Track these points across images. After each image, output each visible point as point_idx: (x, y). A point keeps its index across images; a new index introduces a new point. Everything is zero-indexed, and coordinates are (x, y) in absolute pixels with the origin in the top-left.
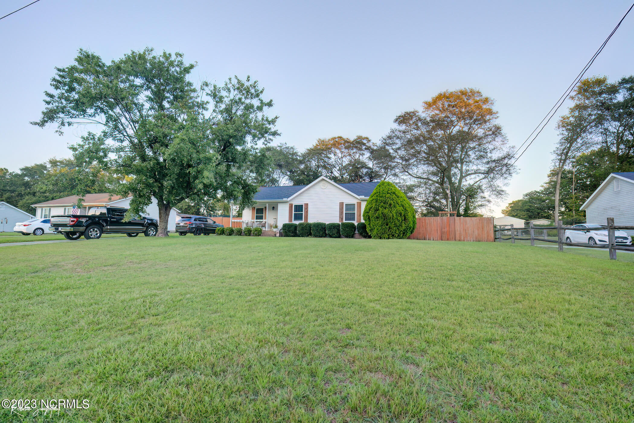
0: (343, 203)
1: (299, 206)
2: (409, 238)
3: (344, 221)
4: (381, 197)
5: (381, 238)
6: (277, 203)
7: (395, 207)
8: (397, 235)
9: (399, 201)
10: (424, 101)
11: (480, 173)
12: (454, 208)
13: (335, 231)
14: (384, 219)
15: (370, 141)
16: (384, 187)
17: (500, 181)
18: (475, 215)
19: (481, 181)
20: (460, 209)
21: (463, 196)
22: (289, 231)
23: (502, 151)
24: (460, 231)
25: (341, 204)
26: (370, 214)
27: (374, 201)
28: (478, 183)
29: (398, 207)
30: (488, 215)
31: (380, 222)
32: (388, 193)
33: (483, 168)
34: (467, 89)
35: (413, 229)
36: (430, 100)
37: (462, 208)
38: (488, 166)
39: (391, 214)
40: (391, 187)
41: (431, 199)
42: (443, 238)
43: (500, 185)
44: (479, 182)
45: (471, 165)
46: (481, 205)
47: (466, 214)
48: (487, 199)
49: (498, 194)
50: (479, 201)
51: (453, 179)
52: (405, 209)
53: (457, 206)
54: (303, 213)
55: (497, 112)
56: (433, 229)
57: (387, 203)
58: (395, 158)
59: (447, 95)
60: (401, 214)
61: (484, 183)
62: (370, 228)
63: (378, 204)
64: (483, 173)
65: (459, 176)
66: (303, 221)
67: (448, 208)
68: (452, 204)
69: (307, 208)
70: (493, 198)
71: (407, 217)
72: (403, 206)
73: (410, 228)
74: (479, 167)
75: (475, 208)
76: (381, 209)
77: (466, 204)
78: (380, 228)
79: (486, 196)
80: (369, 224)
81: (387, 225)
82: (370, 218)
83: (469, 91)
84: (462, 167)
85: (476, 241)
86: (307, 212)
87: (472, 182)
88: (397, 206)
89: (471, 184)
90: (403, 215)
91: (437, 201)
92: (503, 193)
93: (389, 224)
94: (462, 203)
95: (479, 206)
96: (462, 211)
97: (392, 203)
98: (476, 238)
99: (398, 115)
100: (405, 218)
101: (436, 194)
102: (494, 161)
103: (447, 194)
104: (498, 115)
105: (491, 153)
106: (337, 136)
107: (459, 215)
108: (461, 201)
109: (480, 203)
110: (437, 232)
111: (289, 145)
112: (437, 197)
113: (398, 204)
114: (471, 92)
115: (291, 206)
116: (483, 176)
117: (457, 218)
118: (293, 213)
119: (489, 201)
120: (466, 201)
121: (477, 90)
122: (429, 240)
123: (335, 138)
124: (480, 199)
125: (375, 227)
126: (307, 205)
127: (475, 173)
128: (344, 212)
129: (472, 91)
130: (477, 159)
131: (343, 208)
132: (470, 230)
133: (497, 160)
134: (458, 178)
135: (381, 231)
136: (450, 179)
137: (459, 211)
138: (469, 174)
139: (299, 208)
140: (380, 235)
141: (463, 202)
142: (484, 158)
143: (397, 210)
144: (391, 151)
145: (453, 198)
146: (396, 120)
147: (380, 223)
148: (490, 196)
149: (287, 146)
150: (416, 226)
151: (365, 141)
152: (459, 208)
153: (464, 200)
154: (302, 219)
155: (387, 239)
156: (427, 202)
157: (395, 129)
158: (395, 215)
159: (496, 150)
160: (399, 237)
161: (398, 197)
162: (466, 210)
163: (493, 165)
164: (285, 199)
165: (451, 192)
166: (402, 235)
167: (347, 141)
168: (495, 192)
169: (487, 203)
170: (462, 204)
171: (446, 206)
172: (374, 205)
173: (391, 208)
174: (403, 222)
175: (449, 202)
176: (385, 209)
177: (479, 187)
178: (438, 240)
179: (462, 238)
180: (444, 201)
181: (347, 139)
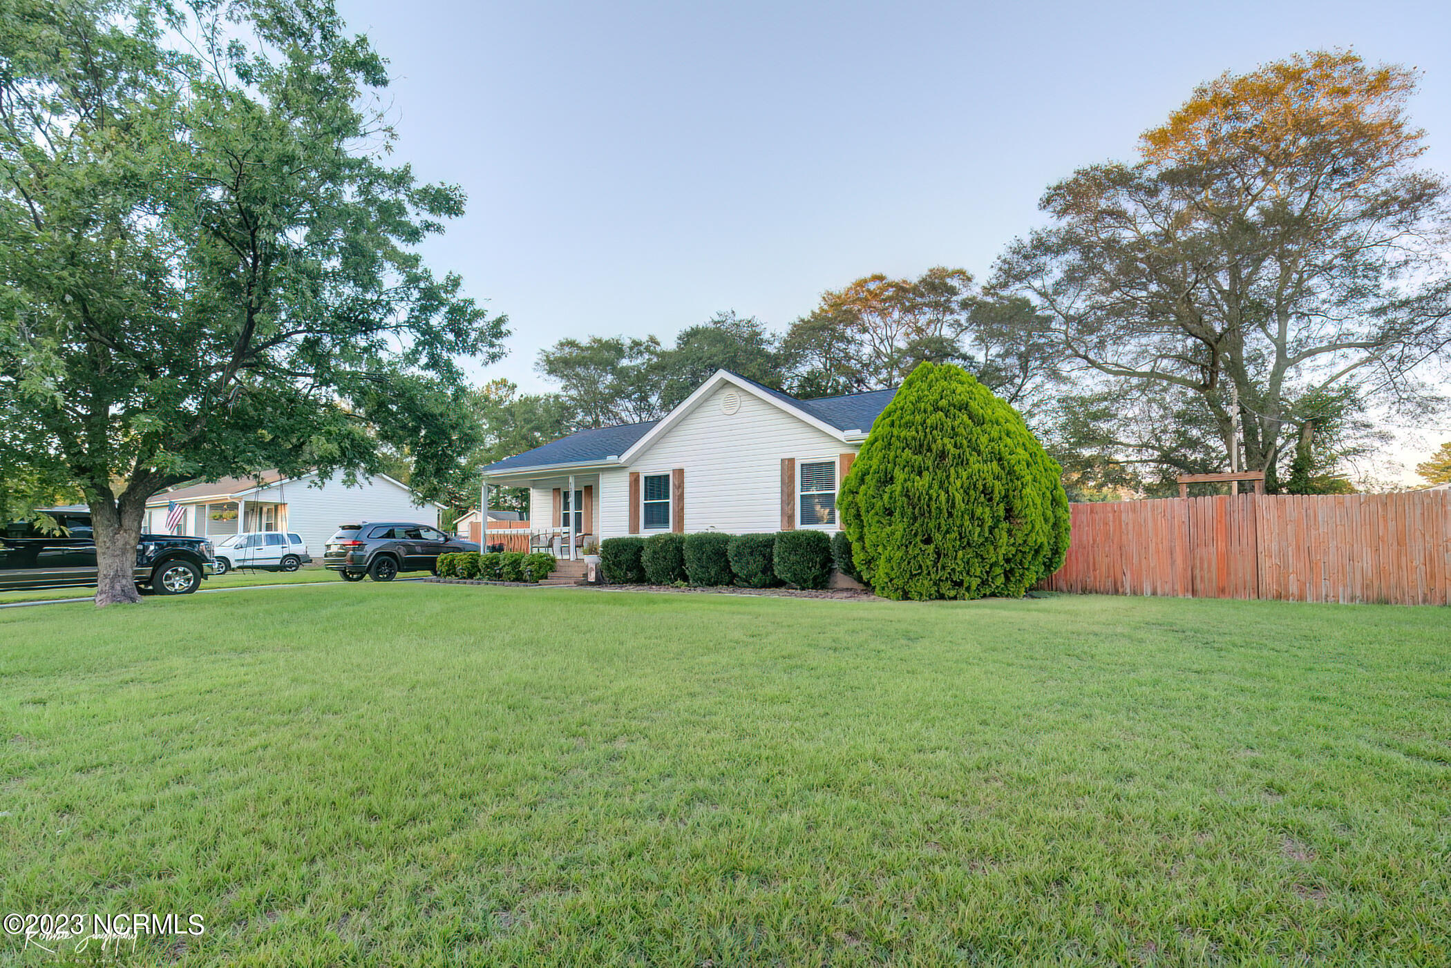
0: (792, 461)
1: (660, 477)
2: (1033, 591)
3: (799, 526)
4: (908, 425)
5: (906, 596)
6: (596, 474)
7: (962, 462)
8: (975, 582)
9: (984, 439)
10: (1143, 131)
11: (1350, 346)
12: (1254, 462)
13: (755, 564)
14: (915, 519)
15: (969, 279)
16: (925, 386)
17: (1429, 369)
18: (1334, 487)
19: (1353, 372)
20: (1278, 465)
21: (1285, 426)
22: (618, 565)
23: (1440, 263)
24: (1283, 555)
25: (788, 465)
26: (860, 498)
27: (879, 444)
28: (1343, 379)
29: (975, 464)
30: (1382, 479)
31: (899, 527)
32: (937, 409)
33: (1366, 328)
34: (1303, 55)
35: (1056, 552)
36: (1162, 121)
37: (1286, 461)
38: (1381, 321)
39: (943, 497)
40: (954, 385)
41: (1168, 441)
42: (1199, 586)
43: (1428, 379)
44: (1347, 376)
45: (1316, 320)
46: (1356, 451)
47: (1302, 483)
48: (1376, 430)
49: (1419, 411)
50: (1347, 438)
51: (1251, 371)
52: (1011, 472)
53: (1265, 456)
54: (670, 501)
55: (1420, 134)
56: (1152, 547)
57: (929, 450)
58: (1049, 319)
59: (1227, 91)
60: (987, 493)
61: (1367, 380)
62: (862, 556)
63: (892, 454)
64: (1365, 346)
65: (1273, 359)
66: (670, 530)
67: (1230, 465)
68: (1248, 453)
69: (680, 486)
70: (1400, 428)
71: (1018, 504)
72: (1000, 459)
73: (1037, 552)
74: (1348, 325)
75: (1333, 460)
76: (899, 475)
77: (1299, 448)
78: (900, 554)
79: (1371, 421)
80: (861, 538)
81: (928, 541)
82: (863, 512)
83: (1308, 63)
84: (1282, 332)
85: (1367, 600)
86: (680, 498)
87: (1318, 379)
88: (973, 458)
89: (1317, 385)
90: (997, 497)
91: (1193, 444)
92: (1441, 407)
93: (938, 537)
94: (1283, 446)
95: (1346, 453)
96: (1283, 472)
97: (950, 447)
98: (1366, 587)
99: (1055, 184)
100: (1009, 510)
101: (1185, 418)
102: (1405, 303)
103: (1229, 420)
104: (1421, 143)
105: (1392, 276)
106: (868, 275)
107: (1272, 488)
108: (1279, 442)
109: (1350, 444)
110: (1173, 563)
111: (742, 315)
112: (1195, 433)
113: (979, 453)
114: (1319, 65)
115: (635, 479)
116: (1364, 354)
117: (1265, 501)
118: (642, 502)
119: (1384, 437)
120: (1300, 439)
121: (1344, 52)
122: (1134, 593)
123: (865, 281)
124: (1351, 432)
125: (880, 549)
126: (680, 473)
127: (1333, 347)
128: (798, 493)
129: (1322, 62)
130: (1341, 303)
131: (792, 478)
132: (1332, 550)
133: (1420, 299)
134: (1270, 367)
135: (904, 564)
136: (1236, 370)
137: (1272, 471)
138: (1312, 353)
139: (657, 485)
140: (899, 582)
141: (1287, 442)
142: (1363, 296)
143: (970, 477)
144: (1036, 300)
145: (1250, 433)
146: (1047, 202)
147: (898, 535)
148: (1387, 420)
149: (737, 318)
150: (1069, 541)
151: (954, 282)
152: (1273, 464)
153: (1292, 436)
154: (667, 522)
155: (930, 598)
156: (1153, 448)
157: (1044, 230)
158: (958, 498)
159: (1412, 264)
160: (986, 590)
161: (979, 422)
162: (1300, 468)
163: (1402, 315)
164: (612, 459)
165: (1242, 411)
166: (1000, 580)
167: (902, 289)
168: (1409, 406)
169: (1377, 443)
170: (1284, 451)
171: (1224, 459)
172: (875, 463)
173: (947, 470)
174: (1005, 525)
175: (1235, 445)
176: (920, 474)
177: (1348, 392)
178: (1174, 594)
179: (1293, 588)
180: (1215, 442)
181: (904, 282)
